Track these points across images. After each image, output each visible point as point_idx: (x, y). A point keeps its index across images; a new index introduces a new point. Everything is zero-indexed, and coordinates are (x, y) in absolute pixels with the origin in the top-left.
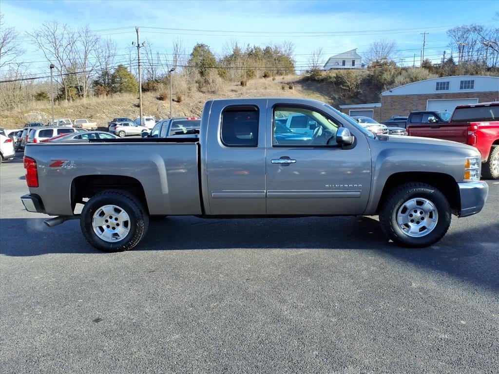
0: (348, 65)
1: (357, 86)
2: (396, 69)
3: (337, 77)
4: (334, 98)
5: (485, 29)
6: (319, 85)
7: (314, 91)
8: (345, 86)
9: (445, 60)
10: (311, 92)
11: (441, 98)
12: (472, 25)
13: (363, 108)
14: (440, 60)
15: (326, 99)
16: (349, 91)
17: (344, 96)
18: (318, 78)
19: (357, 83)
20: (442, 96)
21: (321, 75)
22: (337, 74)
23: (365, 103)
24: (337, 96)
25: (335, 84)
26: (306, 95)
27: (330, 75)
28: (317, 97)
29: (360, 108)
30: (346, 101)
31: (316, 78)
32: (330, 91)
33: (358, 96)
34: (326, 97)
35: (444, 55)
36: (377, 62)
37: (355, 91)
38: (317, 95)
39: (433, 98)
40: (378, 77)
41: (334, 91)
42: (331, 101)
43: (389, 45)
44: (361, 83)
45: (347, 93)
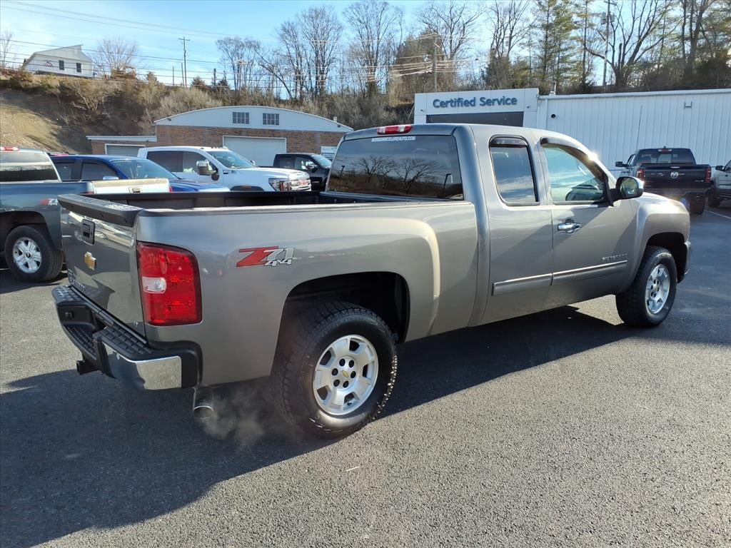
0: (70, 70)
1: (100, 106)
2: (159, 85)
3: (62, 87)
4: (61, 123)
5: (261, 46)
6: (30, 98)
7: (22, 107)
8: (80, 104)
9: (217, 82)
10: (17, 107)
11: (240, 134)
12: (247, 39)
13: (128, 142)
14: (211, 81)
15: (48, 122)
16: (87, 112)
17: (79, 119)
18: (26, 86)
19: (99, 101)
20: (241, 131)
21: (31, 82)
22: (61, 83)
23: (117, 134)
24: (66, 120)
25: (61, 98)
26: (7, 113)
27: (49, 83)
28: (30, 117)
29: (123, 142)
30: (83, 128)
31: (22, 84)
32: (53, 110)
33: (103, 122)
34: (46, 119)
35: (215, 75)
36: (118, 71)
37: (98, 113)
38: (31, 115)
39: (230, 134)
40: (132, 95)
41: (61, 110)
42: (56, 126)
43: (128, 47)
44: (106, 103)
45: (84, 116)
